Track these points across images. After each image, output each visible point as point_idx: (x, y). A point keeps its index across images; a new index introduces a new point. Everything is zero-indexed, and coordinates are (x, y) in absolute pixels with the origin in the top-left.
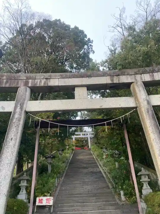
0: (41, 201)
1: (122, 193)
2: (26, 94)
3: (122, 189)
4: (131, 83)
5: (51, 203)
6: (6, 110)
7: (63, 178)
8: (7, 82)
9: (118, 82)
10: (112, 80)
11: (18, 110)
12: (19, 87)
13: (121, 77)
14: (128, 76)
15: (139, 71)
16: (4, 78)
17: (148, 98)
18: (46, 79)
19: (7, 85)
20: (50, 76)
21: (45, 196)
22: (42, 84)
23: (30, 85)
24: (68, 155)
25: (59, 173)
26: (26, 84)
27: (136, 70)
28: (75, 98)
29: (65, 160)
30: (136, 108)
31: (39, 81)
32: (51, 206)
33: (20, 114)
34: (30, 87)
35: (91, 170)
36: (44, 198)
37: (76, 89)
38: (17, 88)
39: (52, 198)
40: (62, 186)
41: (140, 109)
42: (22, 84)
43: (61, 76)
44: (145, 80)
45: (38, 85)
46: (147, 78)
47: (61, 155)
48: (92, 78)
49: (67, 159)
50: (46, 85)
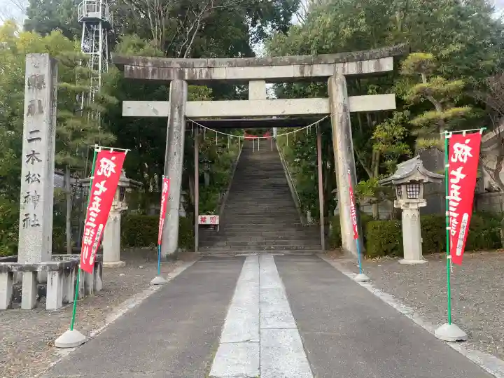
0: (203, 220)
1: (309, 213)
2: (183, 92)
3: (309, 209)
4: (328, 77)
5: (217, 222)
6: (161, 114)
7: (227, 192)
8: (154, 72)
9: (310, 76)
10: (302, 72)
11: (176, 115)
12: (171, 81)
13: (315, 66)
14: (326, 65)
15: (342, 58)
16: (149, 64)
17: (346, 103)
18: (208, 67)
19: (156, 77)
20: (214, 63)
21: (209, 214)
22: (204, 77)
23: (186, 78)
24: (232, 153)
25: (222, 185)
26: (181, 75)
27: (337, 56)
28: (250, 98)
29: (229, 163)
30: (329, 114)
31: (198, 70)
32: (216, 225)
33: (180, 122)
34: (186, 81)
35: (272, 181)
36: (208, 217)
37: (251, 84)
38: (169, 81)
39: (218, 217)
40: (227, 202)
41: (333, 117)
42: (176, 76)
43: (230, 63)
44: (348, 72)
45: (198, 78)
46: (352, 69)
47: (221, 154)
48: (274, 67)
49: (231, 162)
50: (209, 78)
